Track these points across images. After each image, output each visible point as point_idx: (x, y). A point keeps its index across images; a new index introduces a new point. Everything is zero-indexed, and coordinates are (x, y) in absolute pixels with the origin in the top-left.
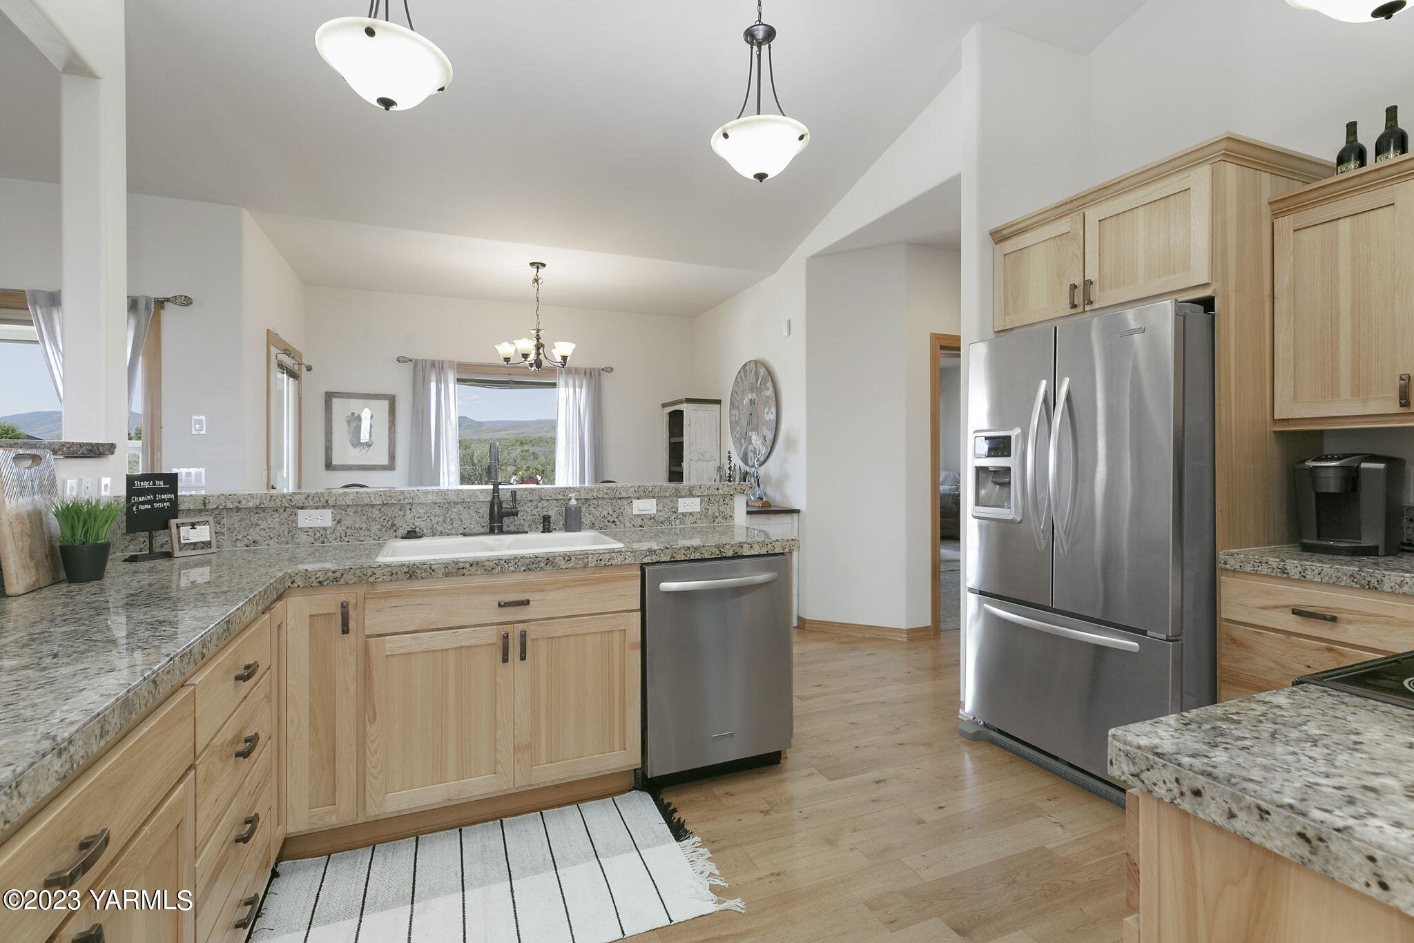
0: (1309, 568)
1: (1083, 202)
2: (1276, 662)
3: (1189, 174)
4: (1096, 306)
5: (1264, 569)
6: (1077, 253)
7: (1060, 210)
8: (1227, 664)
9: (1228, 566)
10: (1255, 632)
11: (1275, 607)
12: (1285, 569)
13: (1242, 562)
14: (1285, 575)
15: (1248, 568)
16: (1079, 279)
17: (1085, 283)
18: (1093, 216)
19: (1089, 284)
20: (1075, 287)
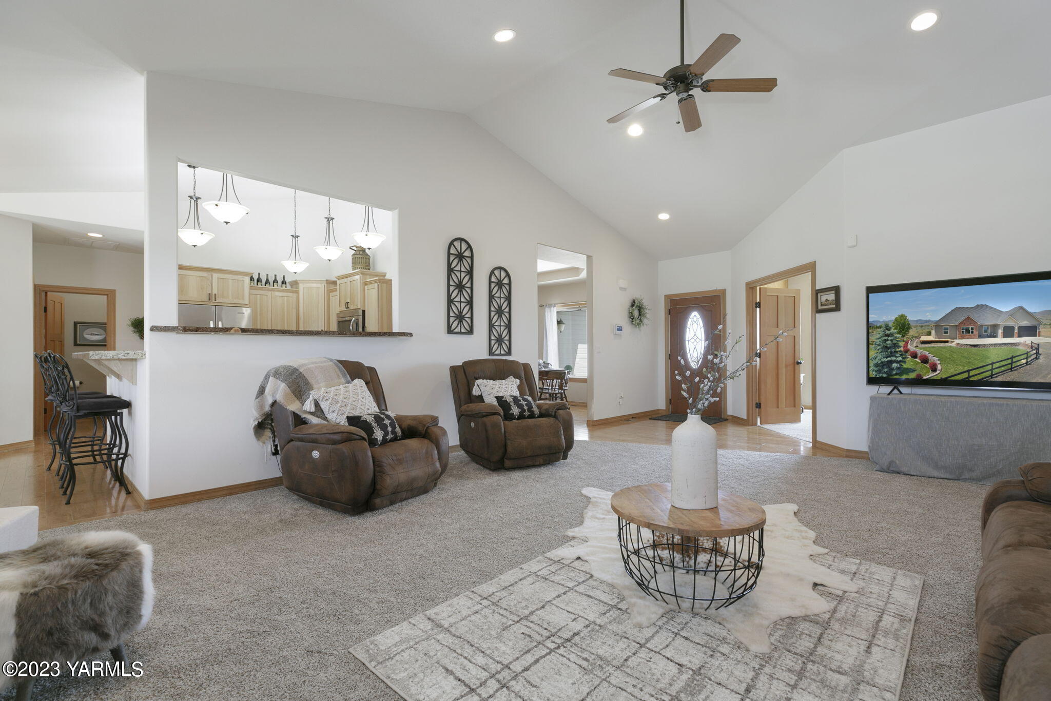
1: (212, 271)
3: (244, 277)
4: (217, 301)
6: (210, 285)
7: (204, 269)
16: (210, 292)
17: (213, 294)
18: (215, 276)
19: (215, 295)
20: (209, 294)
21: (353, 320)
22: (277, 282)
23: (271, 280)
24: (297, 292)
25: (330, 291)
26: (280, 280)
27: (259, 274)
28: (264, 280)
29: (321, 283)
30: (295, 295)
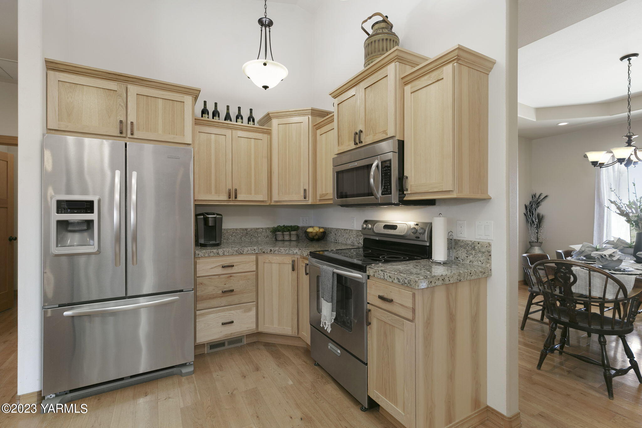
0: (225, 251)
1: (126, 80)
2: (216, 287)
3: (183, 96)
4: (135, 136)
5: (212, 254)
6: (122, 104)
7: (110, 76)
8: (199, 294)
9: (199, 256)
10: (209, 278)
11: (215, 267)
12: (218, 253)
13: (204, 253)
14: (218, 255)
15: (207, 255)
16: (123, 119)
17: (129, 122)
18: (133, 90)
19: (132, 123)
20: (121, 122)
21: (374, 165)
22: (242, 118)
23: (233, 113)
24: (268, 132)
25: (317, 127)
26: (245, 114)
27: (216, 104)
28: (223, 113)
29: (304, 115)
30: (265, 137)
